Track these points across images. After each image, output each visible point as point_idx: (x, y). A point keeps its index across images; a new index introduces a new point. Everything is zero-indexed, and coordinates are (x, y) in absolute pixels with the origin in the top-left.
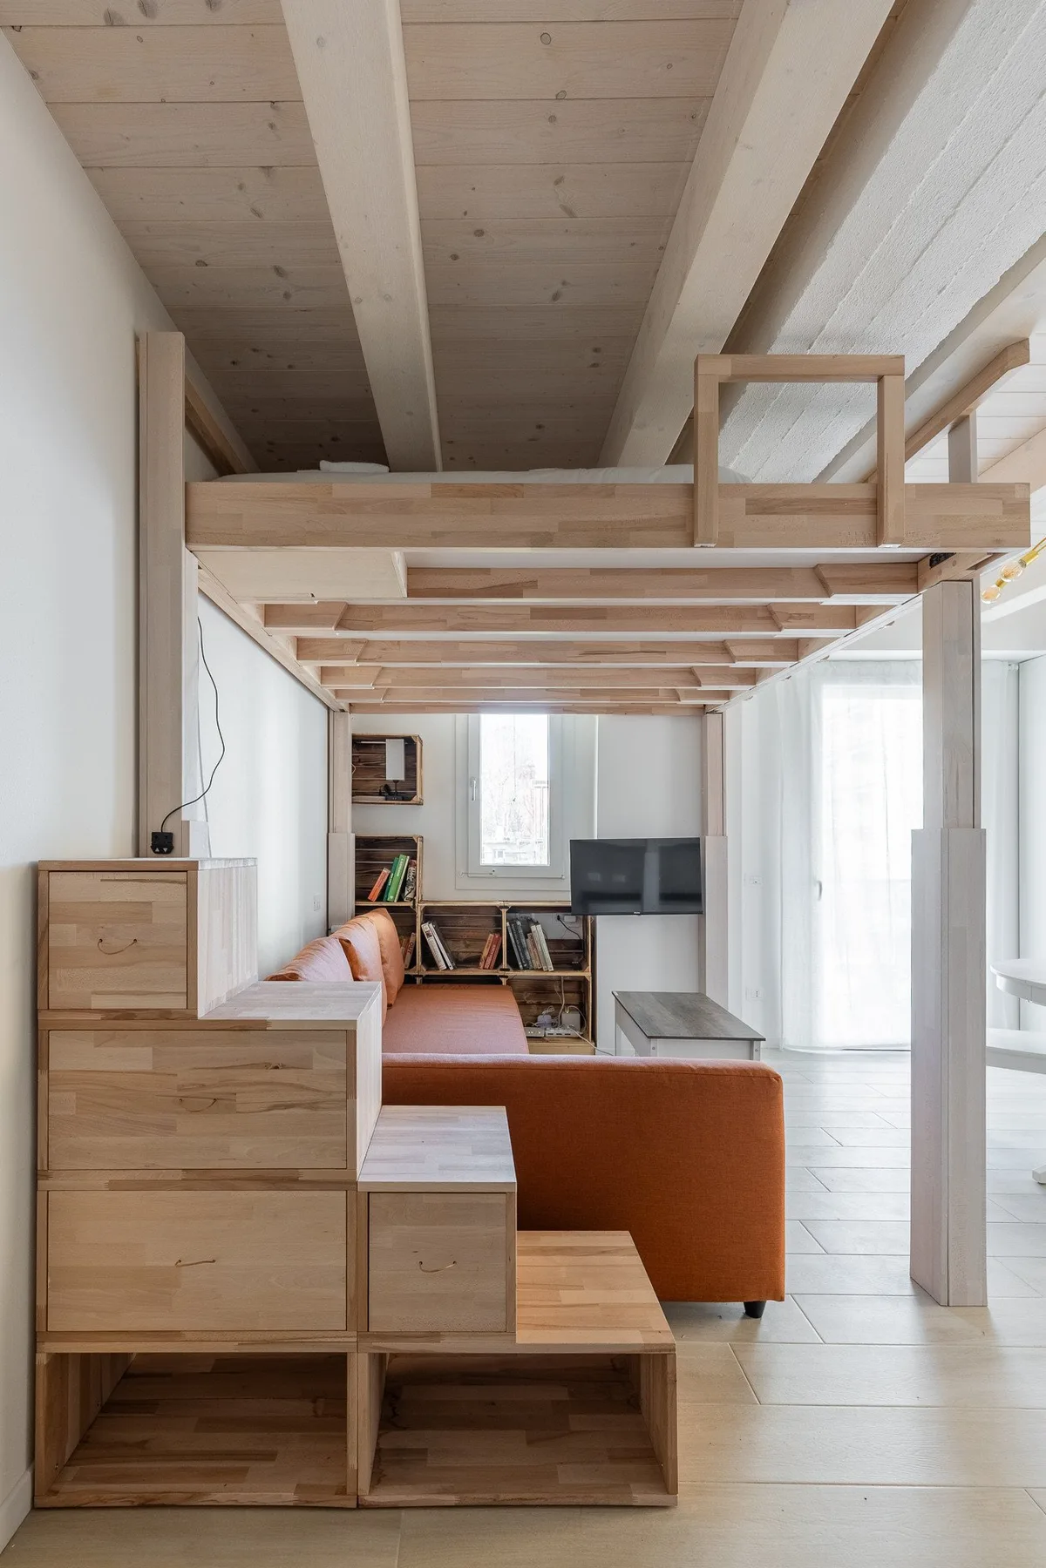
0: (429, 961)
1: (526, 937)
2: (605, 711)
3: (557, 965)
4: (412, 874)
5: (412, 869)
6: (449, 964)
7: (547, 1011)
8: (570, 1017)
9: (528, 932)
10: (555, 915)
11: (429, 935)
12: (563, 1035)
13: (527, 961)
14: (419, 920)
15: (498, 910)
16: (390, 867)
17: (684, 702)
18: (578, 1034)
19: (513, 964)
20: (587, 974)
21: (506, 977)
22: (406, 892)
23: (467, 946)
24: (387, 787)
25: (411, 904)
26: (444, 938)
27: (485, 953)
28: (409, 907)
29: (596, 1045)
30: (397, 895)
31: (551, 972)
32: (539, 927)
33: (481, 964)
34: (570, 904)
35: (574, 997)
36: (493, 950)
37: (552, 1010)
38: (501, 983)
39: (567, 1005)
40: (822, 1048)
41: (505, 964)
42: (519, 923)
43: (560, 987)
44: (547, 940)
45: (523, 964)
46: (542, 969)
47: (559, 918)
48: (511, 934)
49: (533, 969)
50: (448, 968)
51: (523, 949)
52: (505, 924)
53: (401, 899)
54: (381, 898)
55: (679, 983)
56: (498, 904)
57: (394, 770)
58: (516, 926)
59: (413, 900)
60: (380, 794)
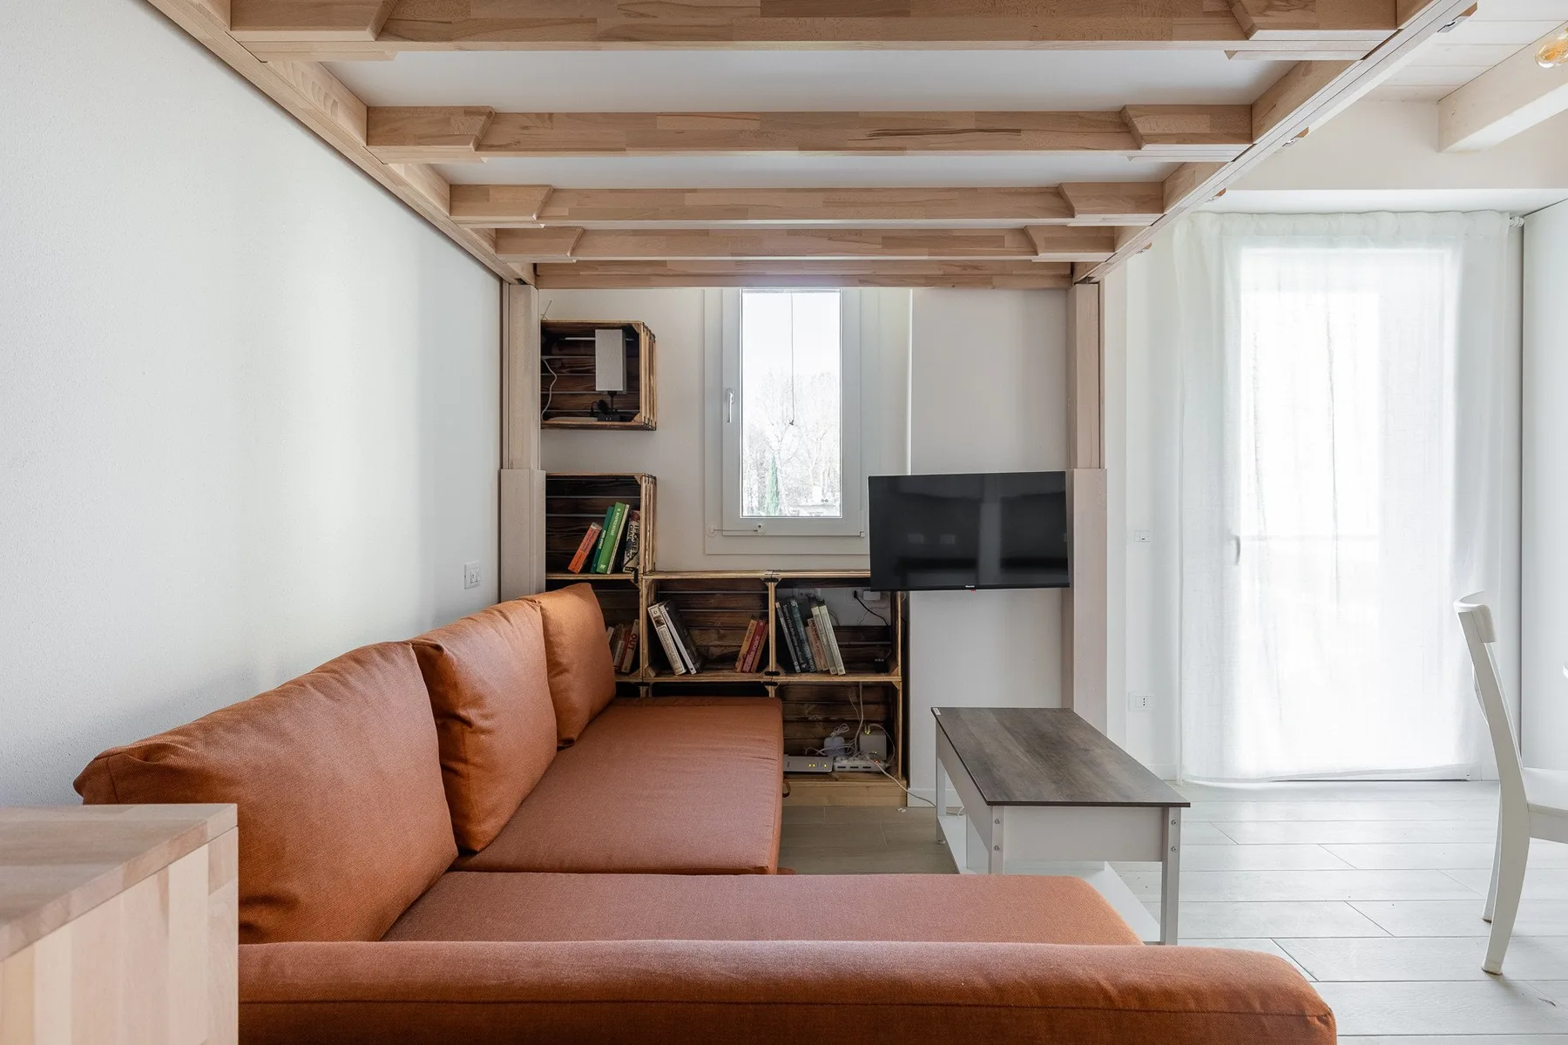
0: (660, 659)
1: (806, 625)
2: (923, 281)
3: (851, 666)
4: (634, 531)
5: (634, 523)
6: (690, 665)
7: (839, 732)
8: (872, 740)
9: (807, 616)
10: (850, 590)
11: (659, 623)
12: (861, 769)
13: (807, 661)
14: (643, 601)
15: (762, 583)
16: (600, 521)
17: (1045, 256)
18: (880, 766)
19: (786, 664)
20: (895, 679)
21: (774, 684)
22: (626, 559)
23: (721, 637)
24: (602, 404)
25: (631, 576)
26: (684, 625)
27: (744, 650)
28: (629, 580)
29: (908, 785)
30: (611, 563)
31: (841, 675)
32: (824, 609)
33: (738, 665)
34: (868, 574)
35: (878, 712)
36: (756, 643)
37: (845, 729)
38: (766, 693)
39: (867, 722)
40: (1236, 780)
41: (772, 665)
42: (794, 603)
43: (858, 697)
44: (837, 629)
45: (800, 665)
46: (828, 672)
47: (855, 595)
48: (782, 620)
49: (816, 672)
50: (688, 672)
51: (801, 642)
52: (773, 604)
53: (618, 568)
54: (589, 566)
55: (1035, 695)
56: (762, 575)
57: (608, 376)
58: (790, 609)
59: (636, 570)
60: (592, 414)
